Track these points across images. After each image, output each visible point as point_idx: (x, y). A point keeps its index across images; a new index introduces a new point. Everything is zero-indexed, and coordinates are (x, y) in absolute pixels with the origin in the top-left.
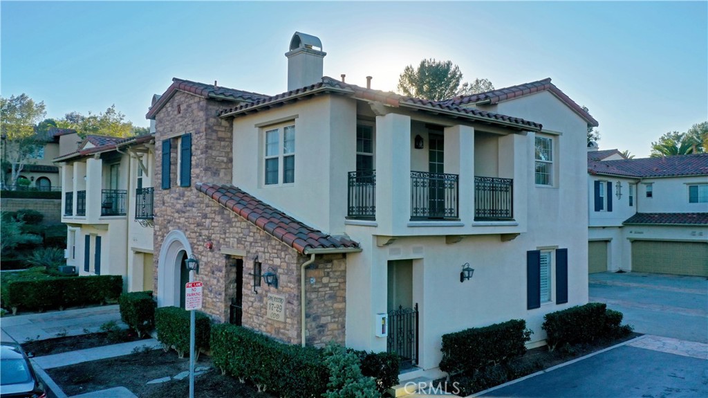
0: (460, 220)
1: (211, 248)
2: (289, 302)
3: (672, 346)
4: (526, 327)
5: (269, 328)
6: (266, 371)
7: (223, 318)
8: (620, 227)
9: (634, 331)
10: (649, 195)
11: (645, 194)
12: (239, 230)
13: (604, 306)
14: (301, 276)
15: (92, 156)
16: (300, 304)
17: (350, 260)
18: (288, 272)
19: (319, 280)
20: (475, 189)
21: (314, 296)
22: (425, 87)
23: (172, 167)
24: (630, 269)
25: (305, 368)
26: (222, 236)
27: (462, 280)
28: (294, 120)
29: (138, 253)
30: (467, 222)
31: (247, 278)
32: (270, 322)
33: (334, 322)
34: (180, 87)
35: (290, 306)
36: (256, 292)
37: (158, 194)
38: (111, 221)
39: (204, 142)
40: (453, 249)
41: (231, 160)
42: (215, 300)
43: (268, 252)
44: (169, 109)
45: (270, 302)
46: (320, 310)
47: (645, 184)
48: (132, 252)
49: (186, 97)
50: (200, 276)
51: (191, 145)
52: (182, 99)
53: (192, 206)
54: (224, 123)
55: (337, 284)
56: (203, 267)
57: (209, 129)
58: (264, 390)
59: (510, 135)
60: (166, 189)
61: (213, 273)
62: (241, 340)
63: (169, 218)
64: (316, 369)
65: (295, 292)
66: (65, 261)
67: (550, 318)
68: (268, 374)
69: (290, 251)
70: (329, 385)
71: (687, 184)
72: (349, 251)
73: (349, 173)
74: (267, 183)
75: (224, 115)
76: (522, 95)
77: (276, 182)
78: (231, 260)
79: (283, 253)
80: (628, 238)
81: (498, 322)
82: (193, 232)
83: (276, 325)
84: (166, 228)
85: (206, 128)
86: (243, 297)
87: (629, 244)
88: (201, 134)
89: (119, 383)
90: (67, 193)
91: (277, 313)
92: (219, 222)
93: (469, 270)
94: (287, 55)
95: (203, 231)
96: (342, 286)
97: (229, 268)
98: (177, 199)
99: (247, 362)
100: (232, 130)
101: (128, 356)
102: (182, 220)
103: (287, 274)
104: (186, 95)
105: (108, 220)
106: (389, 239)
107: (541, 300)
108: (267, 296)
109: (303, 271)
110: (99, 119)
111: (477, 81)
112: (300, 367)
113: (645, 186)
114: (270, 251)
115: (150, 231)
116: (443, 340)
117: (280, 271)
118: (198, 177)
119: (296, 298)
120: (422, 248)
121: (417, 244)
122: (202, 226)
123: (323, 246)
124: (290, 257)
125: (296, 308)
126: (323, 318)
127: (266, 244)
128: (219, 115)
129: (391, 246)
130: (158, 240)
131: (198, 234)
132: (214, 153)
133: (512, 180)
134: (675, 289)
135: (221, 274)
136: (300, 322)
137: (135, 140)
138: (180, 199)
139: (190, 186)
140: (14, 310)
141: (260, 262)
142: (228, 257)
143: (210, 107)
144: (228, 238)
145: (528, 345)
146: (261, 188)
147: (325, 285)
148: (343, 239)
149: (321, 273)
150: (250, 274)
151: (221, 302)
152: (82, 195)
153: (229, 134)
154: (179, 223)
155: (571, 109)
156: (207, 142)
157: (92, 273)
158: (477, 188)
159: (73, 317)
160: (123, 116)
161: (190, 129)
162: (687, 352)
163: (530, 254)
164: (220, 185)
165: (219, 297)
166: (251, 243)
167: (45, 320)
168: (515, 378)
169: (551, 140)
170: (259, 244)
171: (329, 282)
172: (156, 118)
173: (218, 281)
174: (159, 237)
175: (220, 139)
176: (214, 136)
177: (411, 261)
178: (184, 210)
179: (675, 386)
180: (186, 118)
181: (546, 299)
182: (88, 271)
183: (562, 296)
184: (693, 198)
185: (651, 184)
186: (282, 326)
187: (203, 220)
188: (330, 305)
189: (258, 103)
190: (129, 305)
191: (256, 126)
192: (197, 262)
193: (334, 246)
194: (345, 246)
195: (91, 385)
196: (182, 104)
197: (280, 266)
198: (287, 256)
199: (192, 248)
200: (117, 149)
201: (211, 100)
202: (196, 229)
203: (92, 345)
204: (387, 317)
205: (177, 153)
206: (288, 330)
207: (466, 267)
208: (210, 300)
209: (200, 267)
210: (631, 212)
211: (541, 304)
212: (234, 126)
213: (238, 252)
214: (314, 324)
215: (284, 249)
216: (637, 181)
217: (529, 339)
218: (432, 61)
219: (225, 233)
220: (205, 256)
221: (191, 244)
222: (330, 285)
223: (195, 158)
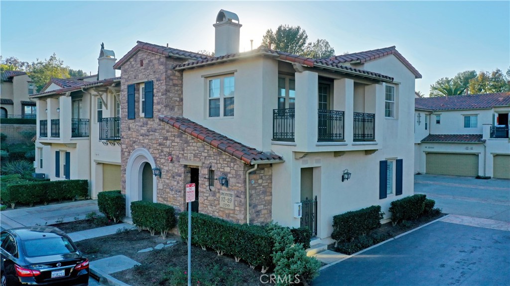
0: (345, 141)
1: (171, 160)
2: (237, 196)
3: (467, 221)
4: (381, 210)
5: (221, 213)
6: (226, 241)
7: (183, 208)
8: (419, 144)
9: (442, 212)
10: (438, 122)
11: (435, 122)
12: (196, 148)
13: (425, 196)
14: (246, 179)
15: (64, 94)
16: (246, 197)
17: (275, 169)
18: (237, 176)
19: (256, 181)
20: (354, 121)
21: (253, 192)
22: (282, 45)
23: (136, 104)
24: (425, 172)
25: (257, 238)
26: (180, 152)
27: (343, 181)
28: (234, 73)
29: (99, 164)
30: (349, 143)
31: (203, 181)
32: (222, 209)
33: (266, 209)
34: (142, 47)
35: (238, 199)
36: (211, 190)
37: (123, 122)
38: (80, 142)
39: (164, 87)
40: (338, 160)
41: (182, 100)
42: (175, 196)
43: (220, 163)
44: (133, 63)
45: (221, 196)
46: (257, 201)
47: (435, 115)
48: (95, 163)
49: (148, 55)
50: (162, 180)
51: (153, 89)
52: (145, 56)
53: (155, 132)
54: (177, 74)
55: (267, 184)
56: (164, 173)
57: (168, 78)
58: (222, 254)
59: (373, 85)
60: (131, 119)
61: (174, 177)
62: (205, 222)
63: (134, 139)
64: (265, 239)
65: (243, 189)
66: (34, 170)
67: (393, 204)
68: (227, 243)
69: (238, 162)
70: (274, 248)
71: (463, 115)
72: (277, 162)
73: (274, 110)
74: (210, 116)
75: (178, 68)
76: (379, 57)
77: (218, 115)
78: (187, 169)
79: (232, 164)
80: (424, 152)
81: (365, 208)
82: (155, 150)
83: (227, 212)
84: (131, 146)
85: (165, 78)
86: (199, 193)
87: (424, 155)
88: (162, 82)
89: (118, 253)
90: (41, 121)
91: (228, 203)
92: (178, 143)
93: (348, 174)
94: (214, 25)
95: (164, 149)
96: (270, 184)
97: (186, 174)
98: (141, 126)
99: (210, 236)
100: (182, 79)
101: (114, 235)
102: (146, 141)
103: (235, 178)
104: (147, 53)
105: (76, 140)
106: (304, 154)
107: (388, 192)
108: (219, 192)
109: (247, 175)
110: (44, 64)
111: (318, 41)
112: (253, 237)
113: (435, 116)
114: (221, 162)
115: (117, 148)
116: (334, 220)
117: (229, 175)
118: (159, 111)
119: (243, 193)
120: (320, 160)
121: (318, 158)
122: (164, 145)
123: (261, 159)
124: (239, 167)
125: (243, 200)
126: (259, 206)
127: (219, 158)
128: (174, 68)
129: (304, 159)
130: (125, 155)
131: (160, 151)
132: (171, 95)
133: (374, 114)
134: (457, 185)
135: (180, 178)
136: (246, 209)
137: (101, 84)
138: (144, 126)
139: (153, 117)
140: (13, 205)
141: (213, 169)
142: (186, 166)
143: (168, 62)
144: (186, 153)
145: (382, 222)
146: (206, 119)
147: (260, 185)
148: (271, 154)
149: (258, 177)
150: (205, 178)
151: (181, 197)
152: (55, 123)
153: (180, 81)
154: (143, 143)
155: (406, 67)
156: (166, 87)
157: (63, 178)
158: (355, 120)
159: (58, 210)
160: (62, 62)
161: (152, 78)
162: (478, 224)
163: (381, 162)
164: (175, 117)
165: (179, 194)
166: (205, 157)
167: (39, 212)
168: (378, 243)
169: (394, 87)
170: (213, 158)
171: (262, 183)
172: (121, 69)
173: (178, 183)
174: (126, 153)
175: (175, 85)
176: (171, 83)
177: (312, 168)
178: (147, 134)
179: (478, 246)
180: (148, 70)
181: (390, 192)
182: (59, 177)
183: (399, 191)
184: (467, 125)
185: (440, 115)
186: (231, 212)
187: (165, 141)
188: (263, 197)
189: (207, 61)
190: (107, 200)
191: (202, 76)
192: (160, 170)
193: (268, 159)
194: (274, 158)
195: (99, 255)
196: (144, 59)
197: (230, 173)
198: (235, 166)
199: (155, 160)
200: (82, 89)
201: (169, 57)
202: (158, 147)
203: (84, 229)
204: (301, 205)
205: (139, 94)
206: (237, 215)
207: (346, 172)
208: (172, 196)
209: (162, 173)
210: (426, 134)
211: (387, 196)
212: (184, 76)
213: (194, 163)
214: (253, 210)
215: (234, 161)
216: (430, 113)
217: (382, 218)
218: (287, 26)
219: (183, 150)
220: (166, 166)
221: (154, 158)
222: (263, 185)
223: (157, 98)
